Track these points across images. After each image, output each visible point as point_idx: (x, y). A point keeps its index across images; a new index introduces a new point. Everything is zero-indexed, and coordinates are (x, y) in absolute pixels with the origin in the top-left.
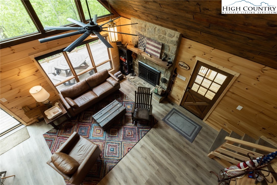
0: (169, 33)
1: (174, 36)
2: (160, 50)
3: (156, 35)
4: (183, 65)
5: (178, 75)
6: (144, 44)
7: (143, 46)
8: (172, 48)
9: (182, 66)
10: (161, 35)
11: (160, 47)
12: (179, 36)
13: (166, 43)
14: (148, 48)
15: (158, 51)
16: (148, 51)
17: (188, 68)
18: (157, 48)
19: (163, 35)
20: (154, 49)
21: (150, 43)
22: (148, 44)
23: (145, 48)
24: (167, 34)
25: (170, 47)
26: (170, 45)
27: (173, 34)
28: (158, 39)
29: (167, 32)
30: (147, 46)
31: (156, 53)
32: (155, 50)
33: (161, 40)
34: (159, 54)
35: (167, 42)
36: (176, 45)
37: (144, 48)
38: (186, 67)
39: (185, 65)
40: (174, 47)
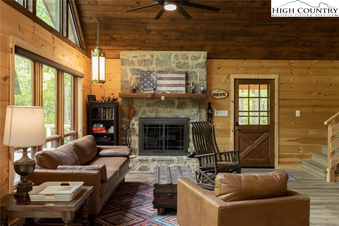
0: (193, 56)
1: (200, 57)
2: (185, 81)
3: (172, 63)
4: (219, 93)
5: (216, 111)
6: (153, 81)
7: (151, 86)
8: (200, 73)
9: (217, 95)
10: (180, 62)
11: (183, 76)
12: (206, 56)
13: (190, 70)
14: (161, 86)
15: (181, 83)
16: (162, 90)
17: (226, 94)
18: (178, 80)
19: (183, 61)
20: (174, 83)
21: (164, 76)
22: (161, 79)
23: (154, 87)
24: (190, 58)
25: (197, 73)
26: (196, 70)
27: (198, 56)
28: (176, 68)
29: (189, 55)
30: (160, 82)
31: (178, 88)
32: (176, 83)
33: (181, 68)
34: (183, 87)
35: (192, 67)
36: (205, 67)
37: (153, 89)
38: (224, 94)
39: (222, 92)
40: (202, 71)
